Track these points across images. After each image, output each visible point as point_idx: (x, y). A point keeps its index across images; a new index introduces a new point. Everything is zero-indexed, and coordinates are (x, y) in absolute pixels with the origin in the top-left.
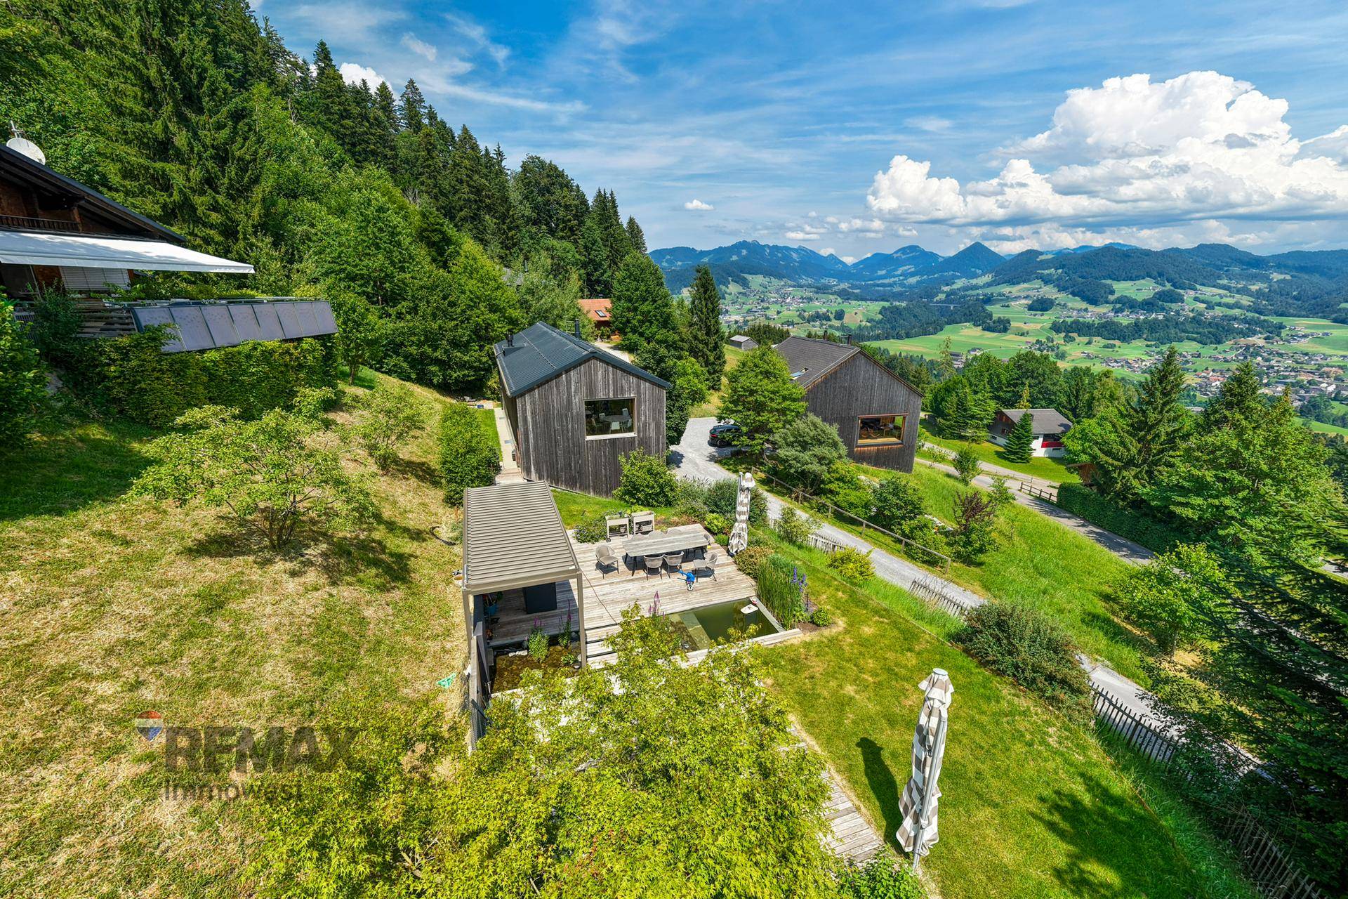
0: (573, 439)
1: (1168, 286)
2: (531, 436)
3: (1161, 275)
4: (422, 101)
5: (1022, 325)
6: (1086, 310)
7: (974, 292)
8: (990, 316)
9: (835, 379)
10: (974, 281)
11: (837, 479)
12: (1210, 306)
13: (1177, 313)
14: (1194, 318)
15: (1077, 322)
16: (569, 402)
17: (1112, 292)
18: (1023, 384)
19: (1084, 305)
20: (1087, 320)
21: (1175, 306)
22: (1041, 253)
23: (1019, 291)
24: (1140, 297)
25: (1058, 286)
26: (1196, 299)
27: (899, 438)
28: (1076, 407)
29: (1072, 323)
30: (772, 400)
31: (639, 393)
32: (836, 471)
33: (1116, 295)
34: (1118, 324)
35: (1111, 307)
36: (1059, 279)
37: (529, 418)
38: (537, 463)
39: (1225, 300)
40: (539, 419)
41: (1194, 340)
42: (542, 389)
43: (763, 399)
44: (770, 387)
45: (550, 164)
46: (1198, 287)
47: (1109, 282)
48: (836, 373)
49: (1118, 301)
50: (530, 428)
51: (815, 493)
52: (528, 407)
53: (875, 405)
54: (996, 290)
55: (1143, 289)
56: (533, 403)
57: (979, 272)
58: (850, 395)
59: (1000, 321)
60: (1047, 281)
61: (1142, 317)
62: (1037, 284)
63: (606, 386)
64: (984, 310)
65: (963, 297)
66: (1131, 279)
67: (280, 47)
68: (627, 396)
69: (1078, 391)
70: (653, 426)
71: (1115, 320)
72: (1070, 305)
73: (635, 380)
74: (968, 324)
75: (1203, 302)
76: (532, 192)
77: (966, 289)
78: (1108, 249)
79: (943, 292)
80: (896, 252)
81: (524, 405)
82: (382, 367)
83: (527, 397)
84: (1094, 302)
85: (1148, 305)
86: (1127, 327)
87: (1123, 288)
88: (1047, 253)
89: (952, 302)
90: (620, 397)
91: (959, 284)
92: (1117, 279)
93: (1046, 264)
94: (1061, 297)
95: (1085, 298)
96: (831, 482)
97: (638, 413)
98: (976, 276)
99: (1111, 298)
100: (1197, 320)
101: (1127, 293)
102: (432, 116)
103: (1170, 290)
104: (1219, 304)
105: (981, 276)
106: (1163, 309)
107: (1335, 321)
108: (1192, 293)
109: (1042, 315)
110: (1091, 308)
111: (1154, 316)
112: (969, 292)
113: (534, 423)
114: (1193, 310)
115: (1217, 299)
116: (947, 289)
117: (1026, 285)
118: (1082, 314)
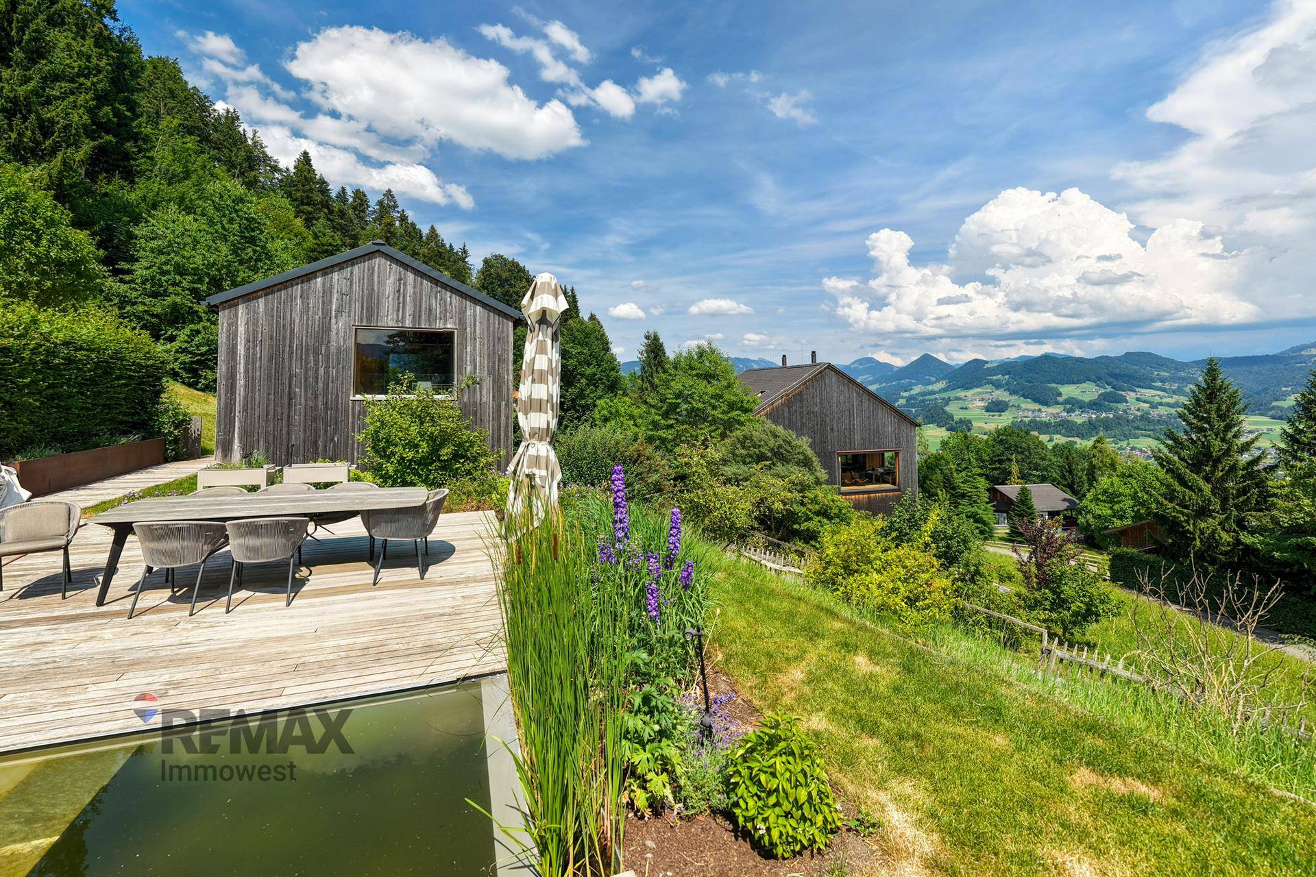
0: (326, 394)
1: (1109, 389)
2: (241, 382)
3: (1099, 379)
4: (396, 206)
5: (983, 425)
6: (1040, 410)
7: (932, 397)
8: (951, 417)
9: (801, 401)
10: (930, 388)
11: (818, 513)
12: (1154, 406)
13: (1125, 411)
14: (1142, 416)
15: (1033, 421)
16: (325, 328)
17: (1060, 394)
18: (1010, 460)
19: (1037, 406)
20: (1044, 419)
21: (1122, 406)
22: (987, 362)
23: (974, 394)
24: (1087, 398)
25: (1008, 390)
26: (1138, 399)
27: (894, 483)
28: (1073, 483)
29: (1030, 422)
30: (714, 408)
31: (462, 322)
32: (815, 501)
33: (1064, 397)
34: (1073, 423)
35: (1062, 407)
36: (1008, 383)
37: (241, 349)
38: (246, 434)
39: (1164, 400)
40: (262, 352)
41: (1149, 436)
42: (274, 299)
43: (701, 406)
44: (710, 390)
45: (513, 261)
46: (1137, 389)
47: (1054, 385)
48: (800, 393)
49: (1067, 402)
50: (241, 368)
51: (786, 539)
52: (241, 329)
53: (857, 438)
54: (953, 394)
55: (1088, 391)
56: (252, 322)
57: (933, 379)
58: (823, 422)
59: (961, 421)
60: (998, 385)
61: (1094, 416)
62: (989, 388)
63: (400, 305)
64: (943, 411)
65: (923, 401)
66: (1073, 383)
67: (264, 153)
68: (439, 326)
69: (1070, 465)
70: (488, 383)
71: (1069, 418)
72: (1023, 406)
73: (456, 300)
74: (931, 426)
75: (1145, 402)
76: (492, 283)
77: (924, 394)
78: (1046, 358)
79: (903, 397)
80: (853, 363)
81: (233, 324)
82: (197, 383)
83: (241, 309)
84: (1045, 403)
85: (1095, 405)
86: (1083, 424)
87: (1068, 391)
88: (992, 362)
89: (913, 406)
90: (424, 326)
91: (917, 390)
92: (1062, 383)
93: (993, 371)
94: (1013, 399)
95: (1036, 400)
96: (809, 519)
97: (460, 358)
98: (931, 383)
99: (1060, 399)
100: (1145, 418)
101: (1072, 395)
102: (403, 218)
103: (1111, 393)
104: (1161, 404)
105: (935, 382)
106: (1110, 409)
107: (1273, 417)
108: (1132, 394)
109: (1000, 416)
110: (1044, 409)
111: (1104, 415)
112: (928, 397)
113: (250, 359)
114: (1138, 410)
115: (1157, 399)
116: (906, 394)
117: (979, 390)
118: (1037, 414)
